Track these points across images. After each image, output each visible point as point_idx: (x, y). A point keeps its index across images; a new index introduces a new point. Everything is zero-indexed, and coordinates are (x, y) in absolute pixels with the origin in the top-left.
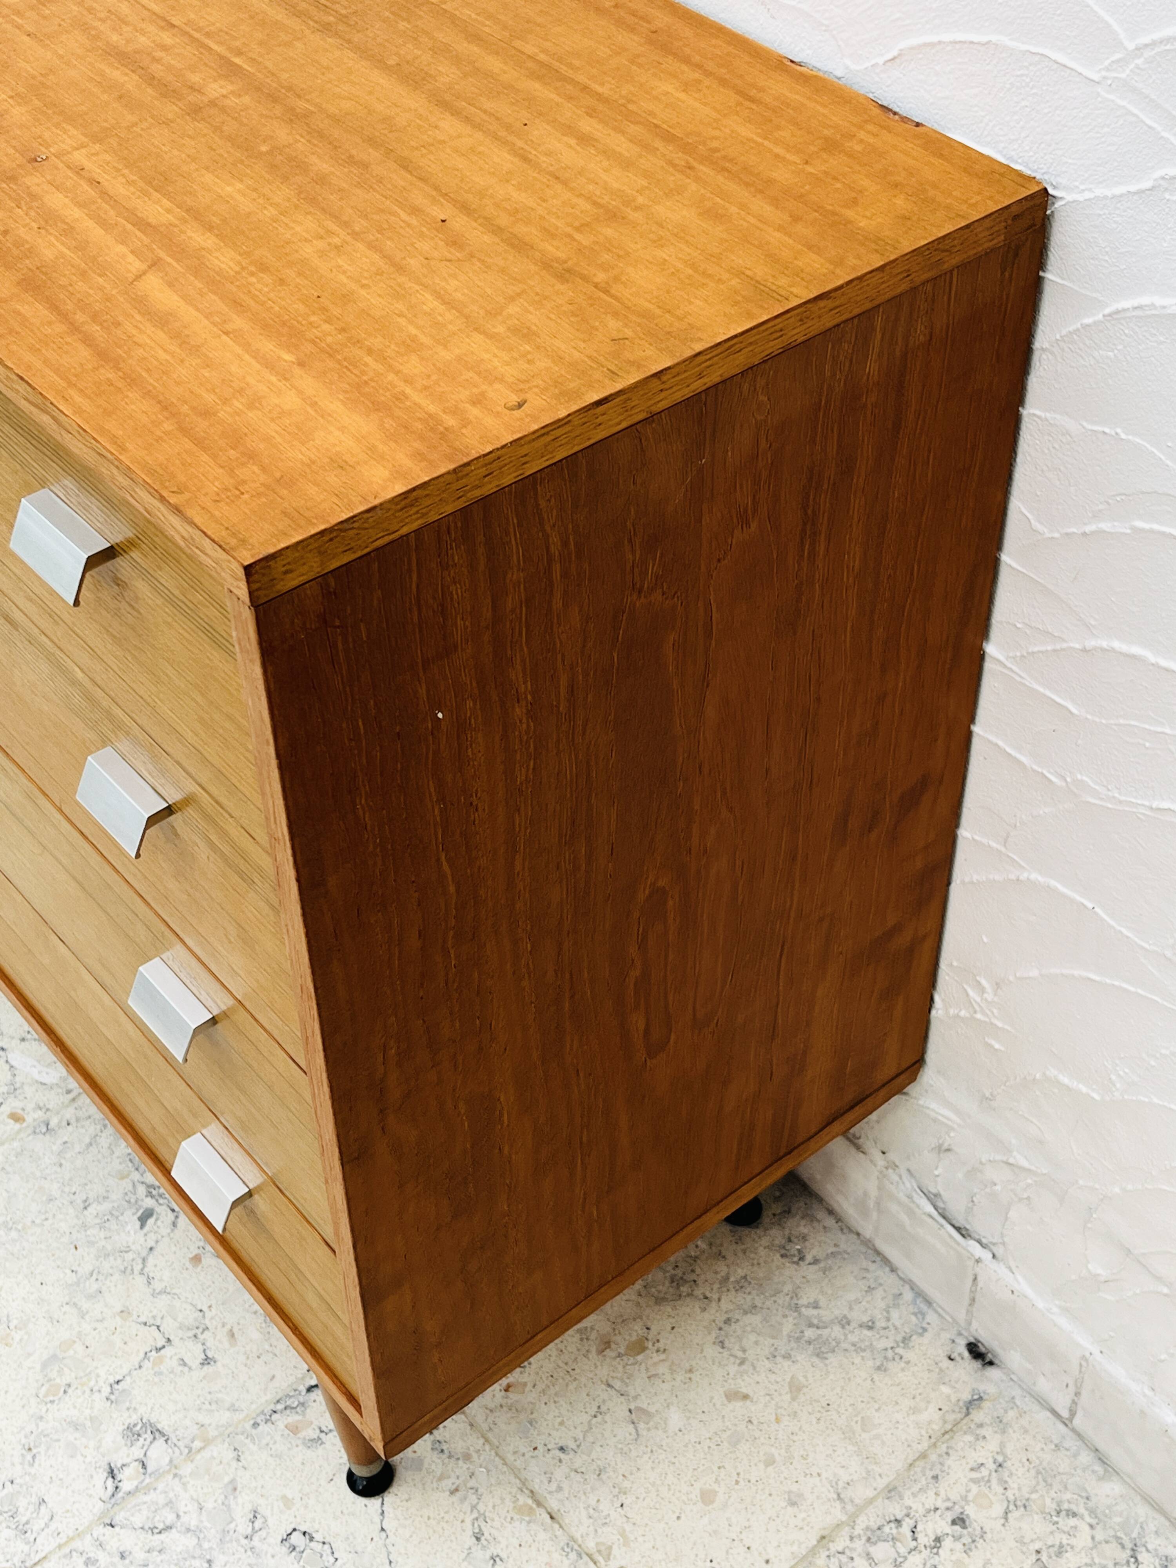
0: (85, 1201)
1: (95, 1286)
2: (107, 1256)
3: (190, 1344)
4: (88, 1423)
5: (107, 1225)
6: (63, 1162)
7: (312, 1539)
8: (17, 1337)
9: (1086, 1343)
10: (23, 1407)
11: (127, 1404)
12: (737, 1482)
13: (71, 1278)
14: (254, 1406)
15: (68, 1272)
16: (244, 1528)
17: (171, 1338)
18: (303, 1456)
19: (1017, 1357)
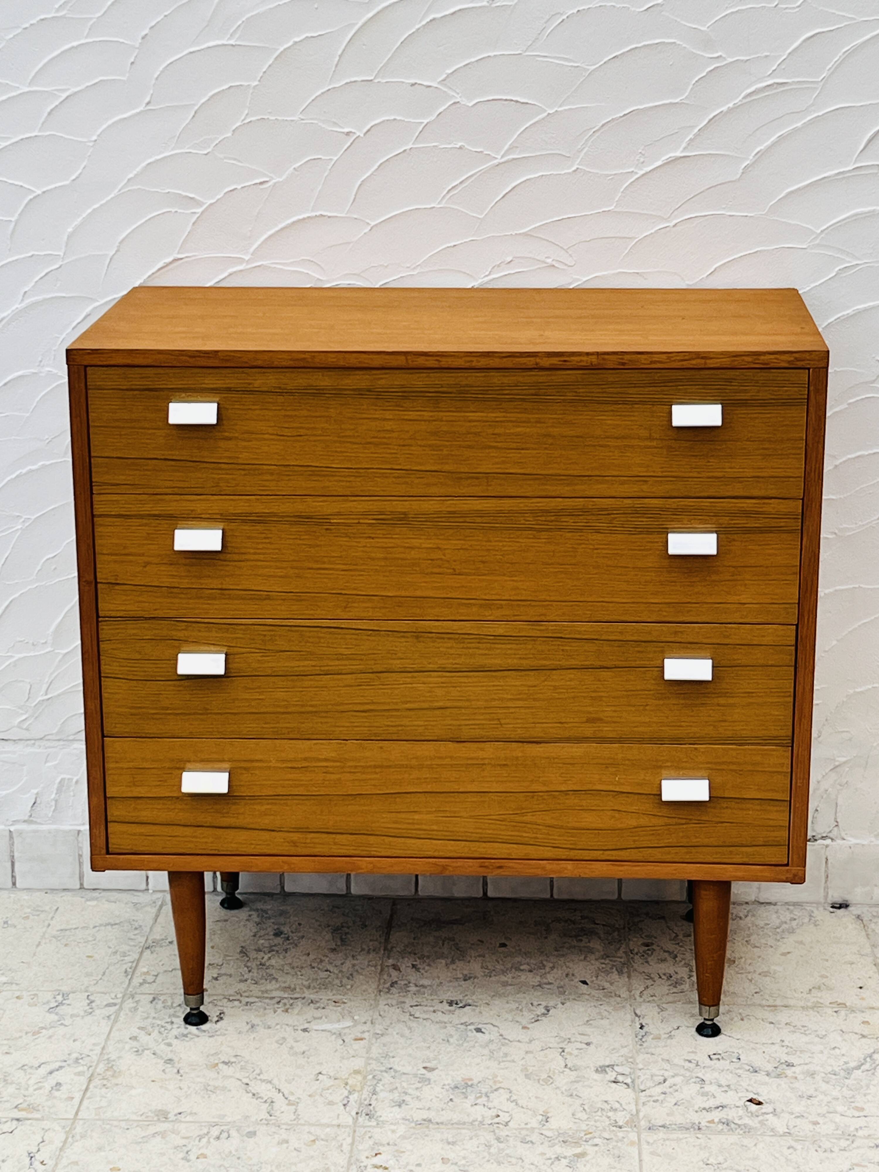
0: (444, 1040)
2: (487, 1046)
3: (571, 1044)
4: (579, 1079)
5: (467, 1040)
6: (409, 1037)
8: (501, 1079)
10: (544, 1090)
11: (583, 1068)
13: (486, 1057)
14: (630, 1042)
15: (482, 1057)
16: (691, 1065)
17: (561, 1047)
18: (673, 1042)
19: (859, 890)
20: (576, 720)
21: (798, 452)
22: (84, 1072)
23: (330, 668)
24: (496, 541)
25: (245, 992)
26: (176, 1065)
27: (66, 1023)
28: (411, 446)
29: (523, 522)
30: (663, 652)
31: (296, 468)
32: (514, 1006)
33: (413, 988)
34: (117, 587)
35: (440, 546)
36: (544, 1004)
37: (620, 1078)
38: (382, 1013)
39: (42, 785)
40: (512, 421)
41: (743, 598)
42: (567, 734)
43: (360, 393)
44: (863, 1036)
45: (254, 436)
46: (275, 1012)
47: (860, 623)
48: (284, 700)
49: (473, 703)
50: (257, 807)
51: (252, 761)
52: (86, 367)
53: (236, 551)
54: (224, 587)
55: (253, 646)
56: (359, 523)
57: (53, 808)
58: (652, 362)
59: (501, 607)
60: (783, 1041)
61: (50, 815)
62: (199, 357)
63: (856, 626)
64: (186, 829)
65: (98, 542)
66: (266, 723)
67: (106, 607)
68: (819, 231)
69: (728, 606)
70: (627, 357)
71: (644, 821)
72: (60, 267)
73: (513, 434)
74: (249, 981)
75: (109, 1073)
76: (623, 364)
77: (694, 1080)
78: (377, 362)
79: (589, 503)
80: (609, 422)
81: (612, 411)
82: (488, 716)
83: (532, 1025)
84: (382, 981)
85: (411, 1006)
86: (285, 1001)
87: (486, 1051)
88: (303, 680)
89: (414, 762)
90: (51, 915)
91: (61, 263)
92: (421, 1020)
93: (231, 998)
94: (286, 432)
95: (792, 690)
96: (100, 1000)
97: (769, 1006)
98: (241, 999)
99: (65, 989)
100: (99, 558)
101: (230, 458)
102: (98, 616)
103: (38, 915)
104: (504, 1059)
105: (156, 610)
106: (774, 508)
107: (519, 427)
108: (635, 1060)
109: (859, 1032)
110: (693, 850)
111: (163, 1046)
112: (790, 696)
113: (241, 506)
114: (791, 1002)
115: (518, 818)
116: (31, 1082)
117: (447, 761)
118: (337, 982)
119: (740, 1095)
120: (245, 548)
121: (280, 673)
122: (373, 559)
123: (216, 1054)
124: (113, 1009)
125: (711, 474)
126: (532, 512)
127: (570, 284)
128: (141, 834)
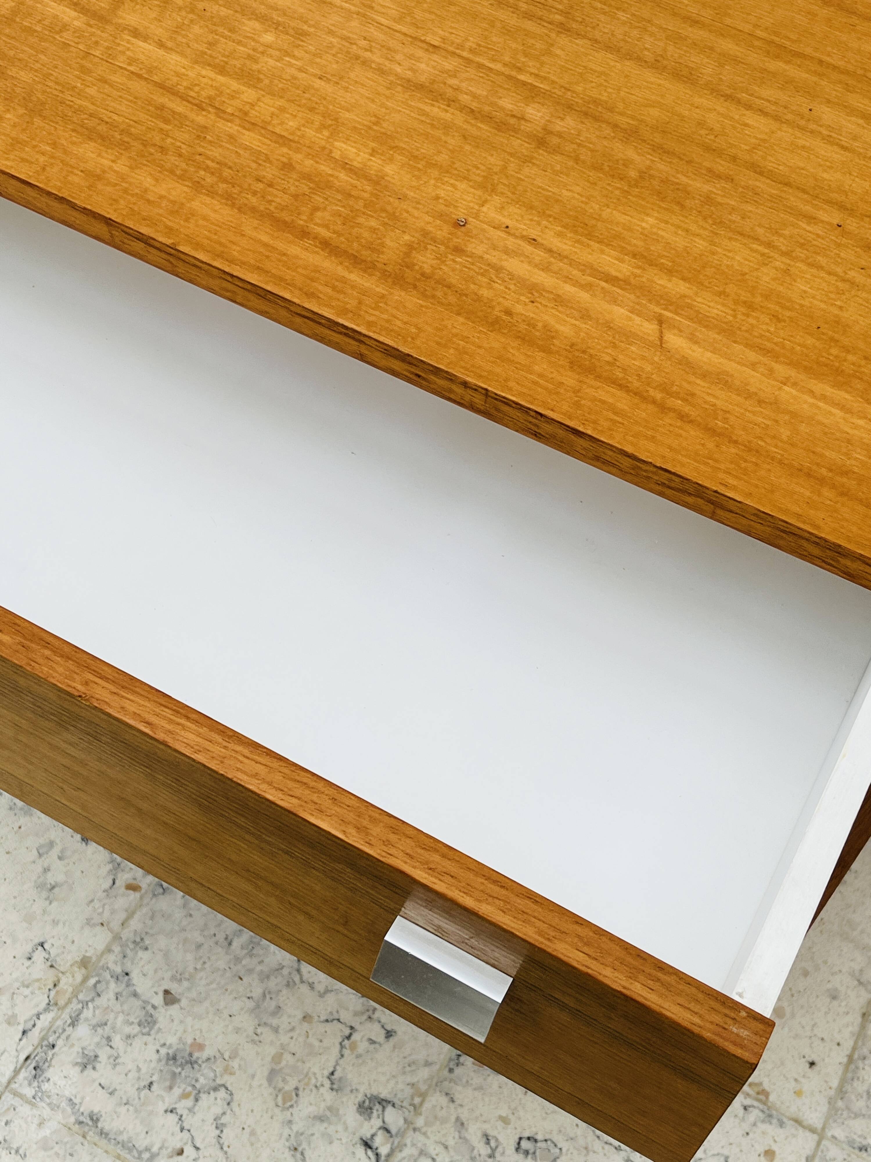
0: (226, 939)
1: (273, 1004)
2: (268, 977)
3: (368, 1025)
4: (328, 1113)
5: (254, 952)
6: (191, 912)
7: (536, 1141)
8: (236, 1066)
10: (272, 1118)
11: (349, 1088)
12: (792, 996)
13: (250, 1004)
14: (442, 1057)
15: (246, 1000)
16: (485, 1150)
17: (353, 1025)
37: (378, 1139)
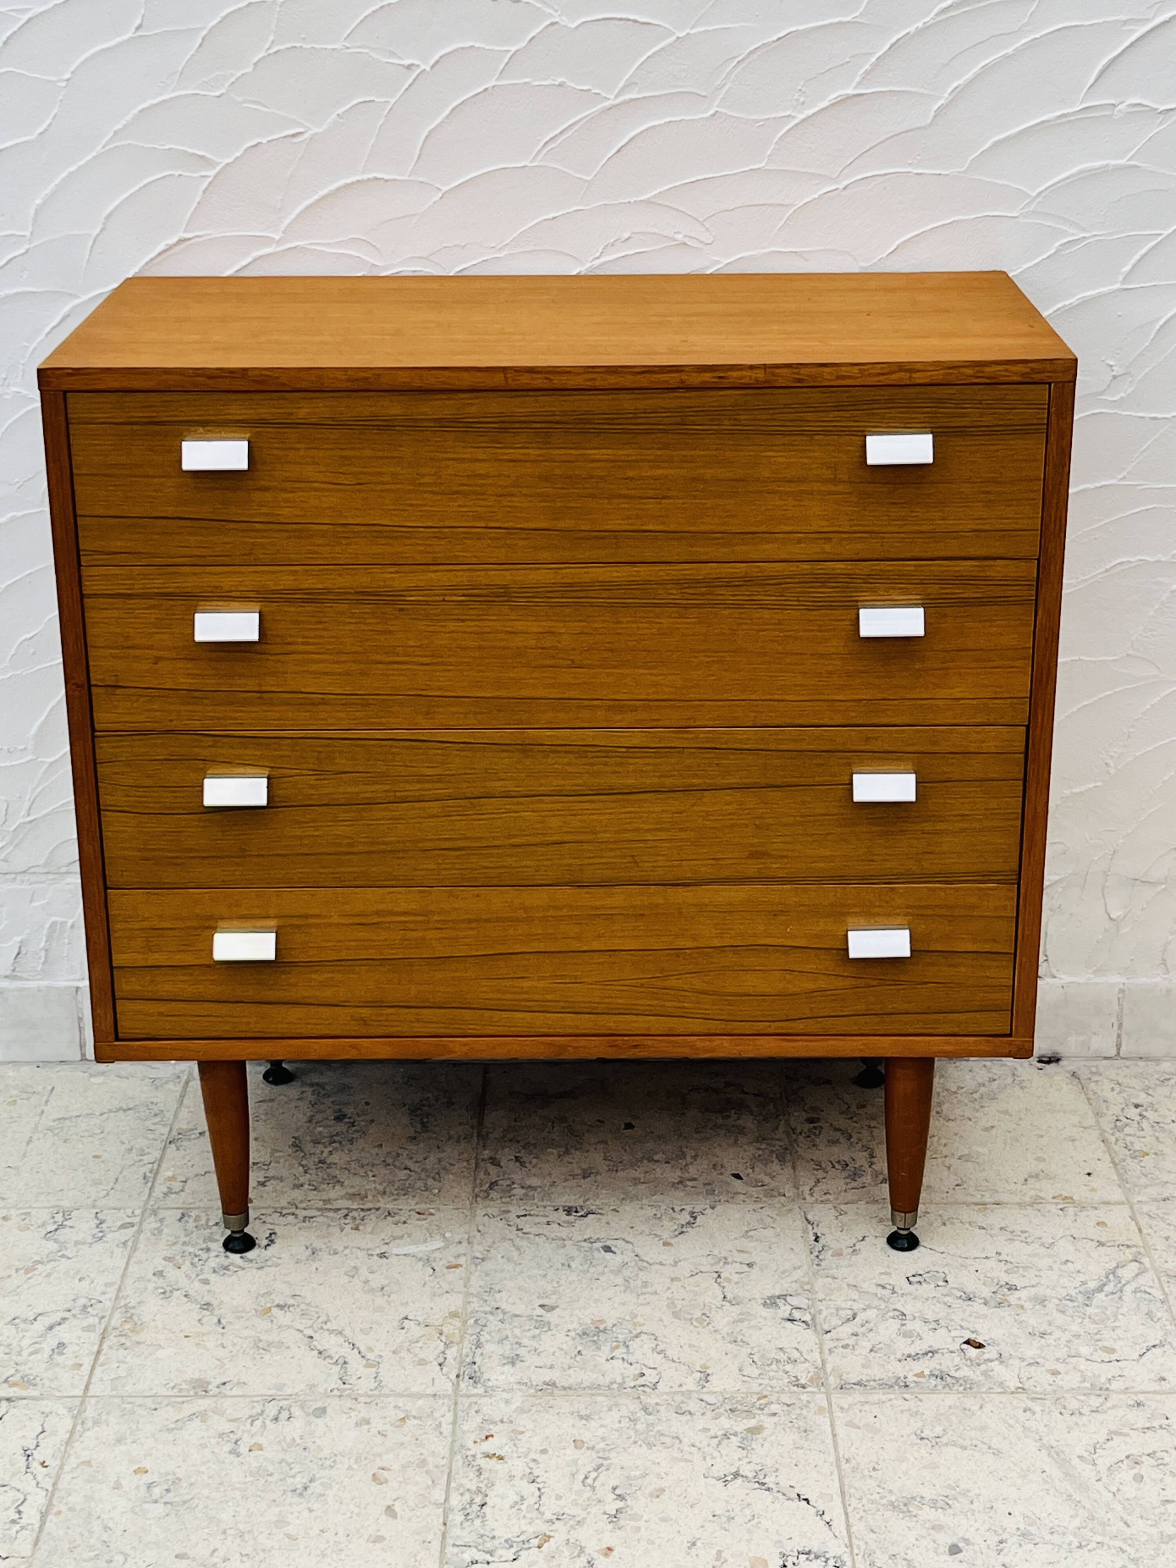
0: (564, 1265)
2: (620, 1271)
3: (729, 1266)
4: (743, 1317)
5: (594, 1263)
6: (518, 1262)
7: (920, 1275)
8: (641, 1320)
9: (1116, 979)
10: (699, 1334)
11: (746, 1300)
13: (620, 1289)
14: (804, 1261)
15: (613, 1288)
16: (886, 1292)
17: (716, 1271)
18: (858, 1259)
19: (1072, 1040)
20: (736, 855)
21: (1032, 495)
22: (94, 1326)
23: (410, 794)
24: (628, 622)
25: (302, 1202)
26: (216, 1312)
27: (68, 1253)
28: (513, 495)
29: (665, 596)
30: (849, 765)
31: (357, 528)
32: (650, 1212)
33: (518, 1191)
34: (118, 691)
35: (553, 630)
36: (689, 1208)
37: (797, 1315)
38: (481, 1228)
39: (27, 931)
40: (649, 461)
41: (956, 693)
42: (726, 873)
43: (442, 424)
44: (1101, 1244)
45: (298, 485)
46: (342, 1230)
47: (1079, 706)
48: (347, 837)
49: (599, 836)
50: (314, 976)
51: (307, 916)
52: (65, 392)
53: (278, 640)
54: (264, 688)
55: (304, 766)
56: (444, 600)
57: (43, 959)
58: (838, 378)
59: (635, 709)
60: (998, 1254)
61: (39, 968)
62: (221, 377)
63: (1074, 709)
64: (221, 1005)
65: (91, 631)
66: (324, 867)
67: (104, 717)
68: (1034, 194)
69: (938, 702)
70: (804, 371)
71: (822, 983)
72: (27, 251)
73: (650, 477)
74: (306, 1186)
75: (128, 1326)
76: (799, 381)
77: (891, 1314)
78: (467, 380)
79: (753, 570)
80: (780, 460)
81: (784, 445)
82: (618, 853)
83: (677, 1239)
84: (478, 1182)
85: (518, 1217)
86: (355, 1214)
87: (619, 1280)
88: (371, 810)
89: (521, 914)
90: (45, 1098)
91: (27, 247)
92: (532, 1236)
93: (284, 1212)
94: (341, 479)
95: (1020, 811)
96: (113, 1219)
97: (976, 1204)
98: (297, 1212)
99: (66, 1204)
100: (92, 652)
101: (267, 514)
102: (94, 730)
103: (28, 1099)
104: (644, 1290)
105: (171, 721)
106: (999, 572)
107: (658, 467)
108: (812, 1287)
109: (1096, 1238)
110: (887, 1019)
111: (197, 1284)
112: (1017, 819)
113: (285, 580)
114: (1004, 1198)
115: (659, 983)
116: (26, 1342)
117: (564, 912)
118: (420, 1184)
119: (953, 1333)
120: (291, 636)
121: (342, 801)
122: (464, 649)
123: (269, 1294)
124: (130, 1231)
125: (916, 528)
126: (677, 583)
127: (708, 268)
128: (160, 1014)
